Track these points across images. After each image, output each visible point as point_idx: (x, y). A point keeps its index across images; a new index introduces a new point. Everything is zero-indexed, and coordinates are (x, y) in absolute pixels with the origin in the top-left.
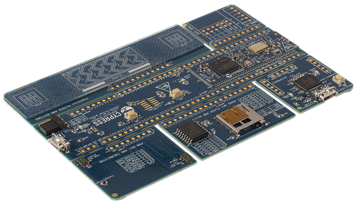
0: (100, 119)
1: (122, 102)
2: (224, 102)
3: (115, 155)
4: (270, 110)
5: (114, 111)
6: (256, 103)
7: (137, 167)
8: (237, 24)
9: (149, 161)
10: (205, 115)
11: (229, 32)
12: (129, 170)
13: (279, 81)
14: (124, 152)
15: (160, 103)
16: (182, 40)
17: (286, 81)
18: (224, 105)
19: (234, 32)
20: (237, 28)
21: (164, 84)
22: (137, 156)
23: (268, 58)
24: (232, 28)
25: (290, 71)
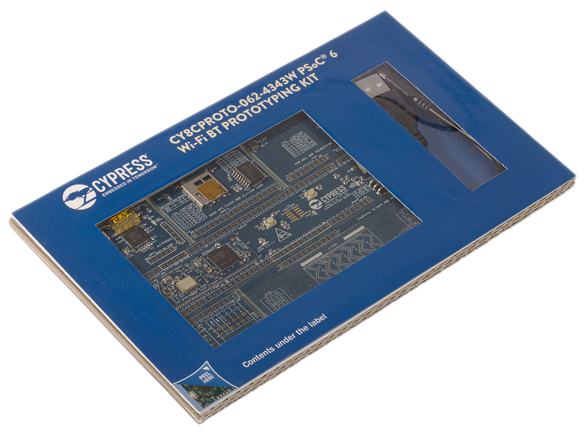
0: (341, 193)
1: (323, 214)
2: (221, 214)
3: (318, 151)
4: (175, 204)
5: (329, 203)
6: (189, 212)
7: (297, 138)
8: (211, 328)
9: (287, 144)
10: (239, 198)
11: (220, 316)
12: (304, 134)
13: (165, 242)
14: (312, 154)
15: (285, 213)
16: (271, 301)
17: (159, 240)
18: (221, 211)
19: (213, 315)
20: (211, 322)
21: (283, 238)
22: (298, 150)
23: (177, 270)
24: (216, 321)
25: (153, 255)
